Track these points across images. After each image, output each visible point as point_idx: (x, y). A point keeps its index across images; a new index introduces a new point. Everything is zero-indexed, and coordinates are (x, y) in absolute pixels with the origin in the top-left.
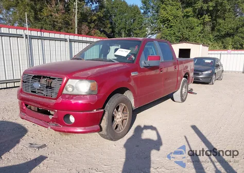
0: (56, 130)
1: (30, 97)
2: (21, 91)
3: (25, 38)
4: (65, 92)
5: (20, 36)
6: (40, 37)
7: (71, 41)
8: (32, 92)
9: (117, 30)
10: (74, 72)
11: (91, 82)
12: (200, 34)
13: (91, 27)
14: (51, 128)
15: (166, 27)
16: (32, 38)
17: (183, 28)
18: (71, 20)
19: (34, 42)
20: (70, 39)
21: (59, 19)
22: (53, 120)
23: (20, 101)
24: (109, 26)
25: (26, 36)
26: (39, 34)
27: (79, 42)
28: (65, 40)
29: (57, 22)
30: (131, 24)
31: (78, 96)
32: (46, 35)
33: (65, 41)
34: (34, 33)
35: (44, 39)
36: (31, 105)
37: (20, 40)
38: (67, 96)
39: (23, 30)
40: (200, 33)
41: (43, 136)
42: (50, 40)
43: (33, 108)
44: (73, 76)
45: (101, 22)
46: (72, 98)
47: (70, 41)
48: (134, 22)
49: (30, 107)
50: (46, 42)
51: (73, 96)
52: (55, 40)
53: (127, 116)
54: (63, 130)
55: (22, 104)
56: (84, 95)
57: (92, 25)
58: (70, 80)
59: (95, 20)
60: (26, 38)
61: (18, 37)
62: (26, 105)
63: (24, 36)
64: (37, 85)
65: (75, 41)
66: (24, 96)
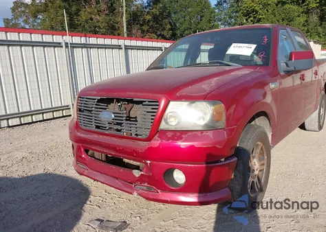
0: (148, 199)
1: (95, 137)
2: (77, 126)
3: (64, 47)
4: (163, 126)
5: (58, 45)
6: (84, 44)
7: (127, 48)
8: (98, 127)
9: (178, 32)
10: (178, 88)
11: (214, 105)
12: (303, 28)
13: (144, 31)
14: (139, 194)
15: (252, 21)
16: (74, 47)
17: (278, 21)
18: (117, 23)
19: (77, 51)
20: (125, 46)
21: (102, 23)
22: (141, 179)
23: (75, 145)
24: (169, 26)
25: (66, 44)
26: (83, 40)
27: (138, 49)
28: (119, 47)
29: (99, 27)
30: (199, 23)
31: (190, 134)
32: (92, 40)
33: (119, 49)
34: (77, 40)
35: (90, 48)
36: (93, 150)
37: (58, 51)
38: (169, 135)
39: (61, 36)
40: (304, 25)
41: (116, 202)
42: (98, 48)
43: (97, 155)
44: (178, 94)
45: (157, 23)
46: (180, 138)
47: (125, 49)
48: (201, 20)
49: (93, 153)
50: (93, 51)
51: (180, 134)
52: (106, 48)
53: (264, 164)
54: (163, 198)
55: (79, 149)
56: (202, 131)
57: (145, 28)
58: (172, 103)
59: (149, 21)
60: (67, 47)
61: (55, 47)
62: (87, 151)
63: (64, 45)
64: (107, 115)
65: (132, 48)
66: (82, 135)
